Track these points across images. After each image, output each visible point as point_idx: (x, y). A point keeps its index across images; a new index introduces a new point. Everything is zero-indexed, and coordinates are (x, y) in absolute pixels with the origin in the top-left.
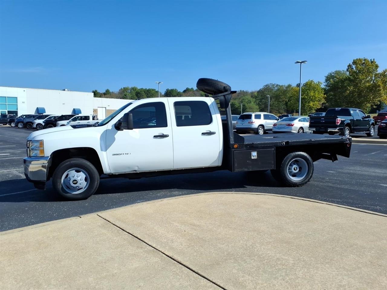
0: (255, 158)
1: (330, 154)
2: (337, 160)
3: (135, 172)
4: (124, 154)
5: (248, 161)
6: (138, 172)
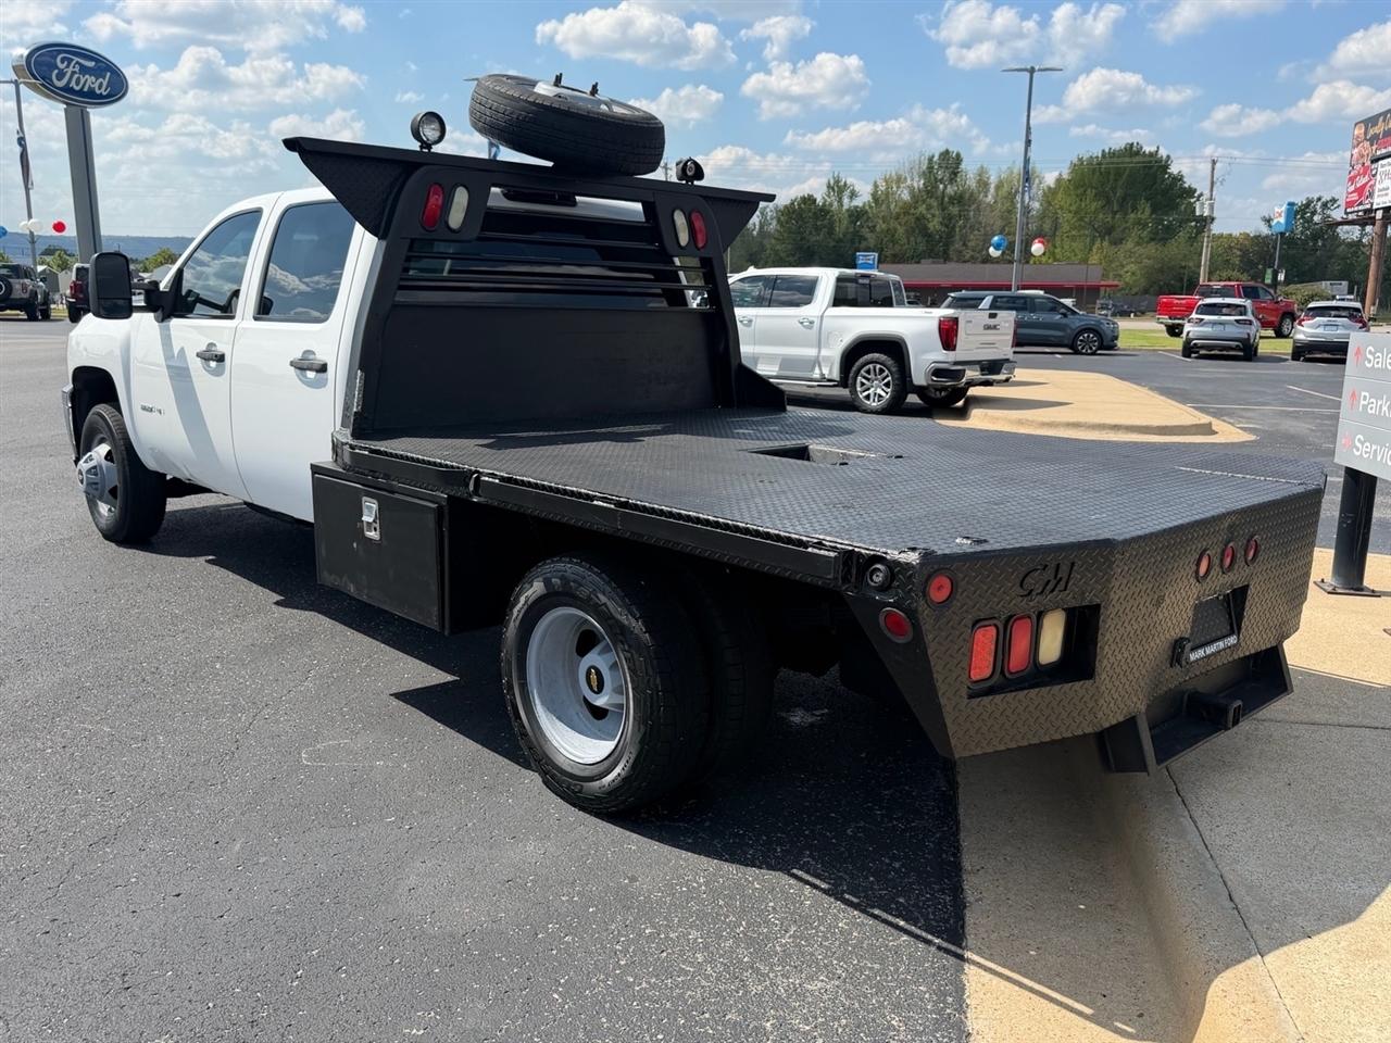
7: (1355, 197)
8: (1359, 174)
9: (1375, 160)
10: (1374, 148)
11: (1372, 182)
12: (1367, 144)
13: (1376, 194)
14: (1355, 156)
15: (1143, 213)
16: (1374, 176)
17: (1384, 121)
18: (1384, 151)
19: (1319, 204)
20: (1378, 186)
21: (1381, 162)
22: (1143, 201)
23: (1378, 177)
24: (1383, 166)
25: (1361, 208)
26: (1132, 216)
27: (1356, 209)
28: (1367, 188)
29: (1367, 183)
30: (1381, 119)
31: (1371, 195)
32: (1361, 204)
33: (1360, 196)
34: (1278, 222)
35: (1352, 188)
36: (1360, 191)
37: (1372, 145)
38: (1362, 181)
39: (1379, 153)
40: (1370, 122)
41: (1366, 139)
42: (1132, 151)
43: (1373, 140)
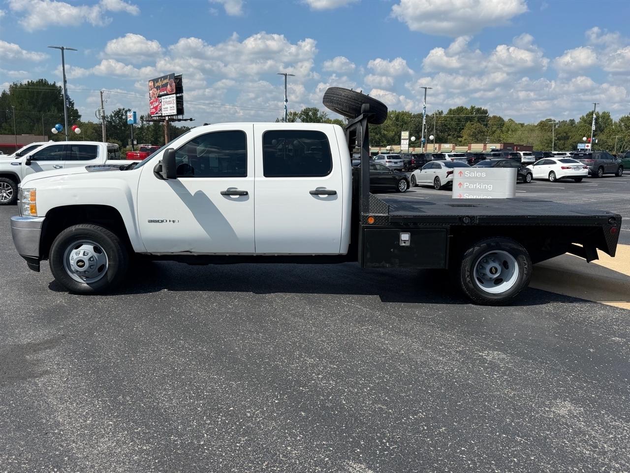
0: (408, 244)
1: (582, 246)
2: (598, 259)
3: (189, 254)
4: (168, 221)
5: (392, 250)
6: (195, 254)
7: (154, 110)
8: (154, 101)
9: (160, 96)
10: (159, 91)
11: (160, 105)
12: (155, 89)
13: (163, 110)
14: (151, 94)
15: (54, 112)
16: (161, 102)
17: (161, 81)
18: (163, 93)
19: (124, 111)
20: (163, 107)
21: (162, 97)
22: (53, 107)
23: (162, 103)
24: (164, 99)
25: (157, 115)
26: (49, 113)
27: (155, 115)
28: (159, 107)
29: (158, 105)
30: (160, 80)
31: (161, 110)
32: (157, 113)
33: (156, 110)
34: (130, 120)
35: (152, 107)
36: (156, 108)
37: (157, 90)
38: (156, 104)
39: (161, 93)
40: (155, 81)
41: (154, 87)
42: (42, 83)
43: (158, 88)
